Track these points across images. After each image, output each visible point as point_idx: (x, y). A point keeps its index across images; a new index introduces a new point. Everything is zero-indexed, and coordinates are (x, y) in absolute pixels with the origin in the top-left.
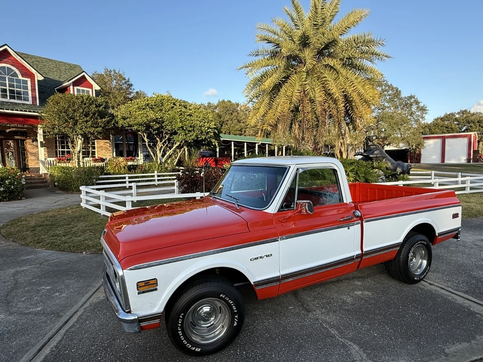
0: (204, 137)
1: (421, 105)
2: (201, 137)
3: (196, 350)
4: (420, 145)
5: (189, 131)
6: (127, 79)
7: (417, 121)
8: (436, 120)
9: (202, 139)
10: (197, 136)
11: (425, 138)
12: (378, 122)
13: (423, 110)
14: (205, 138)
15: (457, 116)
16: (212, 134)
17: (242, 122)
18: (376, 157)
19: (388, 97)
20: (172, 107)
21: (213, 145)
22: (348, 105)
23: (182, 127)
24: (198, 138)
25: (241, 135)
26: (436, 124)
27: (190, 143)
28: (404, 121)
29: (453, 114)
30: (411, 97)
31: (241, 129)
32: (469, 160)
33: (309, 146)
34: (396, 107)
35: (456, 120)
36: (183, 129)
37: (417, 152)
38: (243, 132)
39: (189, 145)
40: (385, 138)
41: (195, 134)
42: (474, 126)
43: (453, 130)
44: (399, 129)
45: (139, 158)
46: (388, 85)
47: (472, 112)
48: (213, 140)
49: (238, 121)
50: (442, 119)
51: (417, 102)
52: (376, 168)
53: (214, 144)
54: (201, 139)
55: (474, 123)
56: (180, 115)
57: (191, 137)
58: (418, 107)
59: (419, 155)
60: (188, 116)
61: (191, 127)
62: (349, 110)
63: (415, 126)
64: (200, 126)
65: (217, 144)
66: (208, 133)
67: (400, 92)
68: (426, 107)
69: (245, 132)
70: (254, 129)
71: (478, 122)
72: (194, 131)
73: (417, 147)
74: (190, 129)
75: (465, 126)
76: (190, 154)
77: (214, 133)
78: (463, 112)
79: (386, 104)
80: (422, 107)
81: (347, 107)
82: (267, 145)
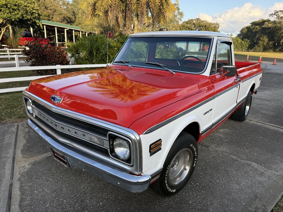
0: (29, 17)
1: (180, 11)
2: (26, 17)
3: (173, 192)
5: (14, 9)
8: (184, 22)
9: (28, 19)
10: (22, 15)
13: (181, 14)
14: (31, 19)
15: (194, 22)
17: (49, 9)
21: (37, 26)
23: (6, 5)
24: (23, 17)
25: (49, 20)
26: (184, 26)
27: (14, 22)
29: (192, 20)
31: (49, 15)
32: (200, 50)
33: (129, 32)
35: (194, 24)
36: (7, 7)
38: (51, 18)
39: (12, 23)
41: (20, 14)
42: (203, 29)
47: (202, 20)
49: (46, 8)
50: (187, 22)
51: (178, 9)
53: (38, 24)
54: (26, 18)
55: (202, 27)
57: (17, 16)
58: (178, 12)
61: (15, 5)
65: (41, 25)
68: (183, 13)
69: (52, 18)
70: (60, 16)
71: (205, 27)
72: (19, 10)
74: (15, 8)
75: (198, 28)
76: (14, 33)
78: (198, 19)
80: (181, 12)
82: (74, 31)
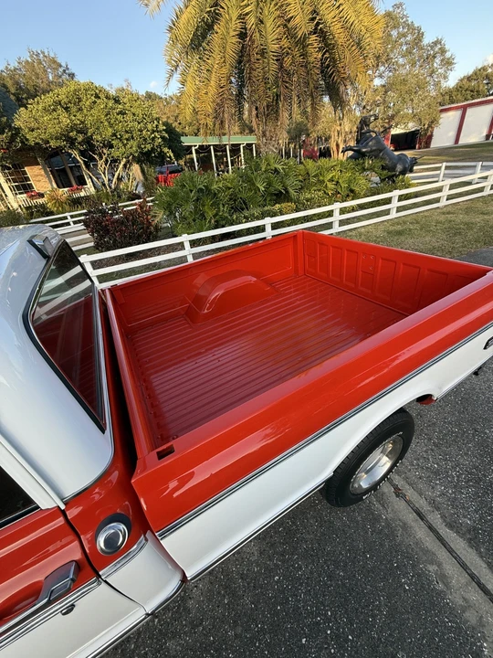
0: (149, 147)
1: (448, 55)
2: (146, 147)
4: (434, 122)
6: (64, 64)
7: (437, 84)
8: (461, 80)
9: (149, 150)
10: (139, 146)
11: (442, 111)
12: (386, 92)
13: (449, 63)
14: (153, 148)
15: (490, 70)
16: (160, 140)
18: (371, 151)
19: (405, 48)
20: (95, 102)
22: (327, 55)
26: (460, 87)
28: (421, 86)
30: (435, 43)
32: (488, 137)
34: (413, 65)
35: (487, 76)
36: (118, 138)
37: (429, 133)
40: (392, 117)
41: (136, 144)
43: (479, 94)
44: (412, 100)
45: (88, 186)
46: (408, 25)
48: (166, 150)
50: (469, 78)
51: (443, 51)
52: (368, 169)
54: (147, 149)
56: (107, 115)
58: (442, 61)
59: (430, 137)
60: (118, 114)
61: (127, 132)
62: (328, 66)
63: (433, 93)
64: (139, 130)
65: (172, 155)
66: (153, 139)
67: (423, 34)
68: (454, 59)
72: (133, 138)
73: (430, 126)
74: (127, 136)
77: (163, 138)
79: (401, 60)
81: (326, 59)
